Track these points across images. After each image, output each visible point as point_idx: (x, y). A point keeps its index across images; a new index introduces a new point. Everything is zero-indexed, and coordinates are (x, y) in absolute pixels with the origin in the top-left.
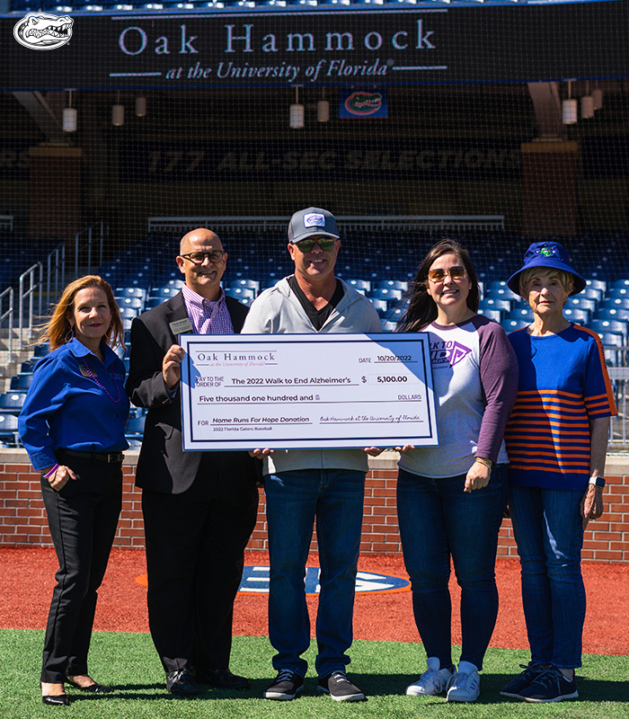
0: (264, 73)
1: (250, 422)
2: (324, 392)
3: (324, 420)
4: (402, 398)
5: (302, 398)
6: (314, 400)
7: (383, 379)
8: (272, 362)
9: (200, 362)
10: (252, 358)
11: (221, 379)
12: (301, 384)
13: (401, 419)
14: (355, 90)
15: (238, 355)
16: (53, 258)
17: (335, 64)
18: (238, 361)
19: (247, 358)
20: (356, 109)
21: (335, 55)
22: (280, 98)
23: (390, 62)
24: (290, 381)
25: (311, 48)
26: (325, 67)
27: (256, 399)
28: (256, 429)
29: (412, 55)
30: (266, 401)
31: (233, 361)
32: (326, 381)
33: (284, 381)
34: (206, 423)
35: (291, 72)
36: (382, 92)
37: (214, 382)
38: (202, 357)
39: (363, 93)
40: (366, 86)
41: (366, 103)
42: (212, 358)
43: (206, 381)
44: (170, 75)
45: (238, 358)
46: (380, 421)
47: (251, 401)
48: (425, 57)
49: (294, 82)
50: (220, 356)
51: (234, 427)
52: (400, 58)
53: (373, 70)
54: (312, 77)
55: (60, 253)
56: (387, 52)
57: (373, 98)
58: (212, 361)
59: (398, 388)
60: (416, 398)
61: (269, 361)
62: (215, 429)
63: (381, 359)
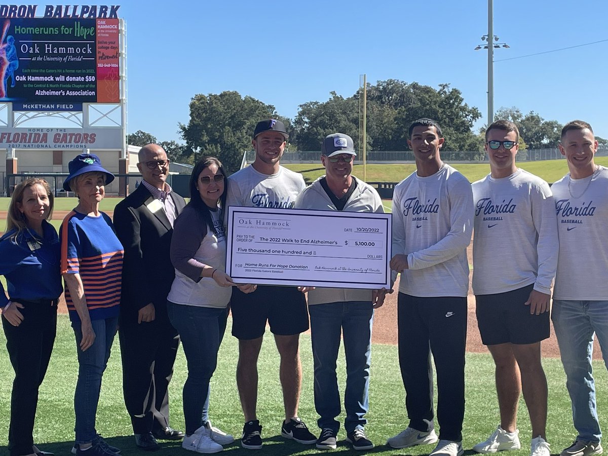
1: (269, 267)
2: (320, 250)
3: (318, 269)
4: (370, 257)
5: (304, 253)
6: (312, 255)
7: (359, 244)
8: (287, 227)
9: (240, 225)
10: (274, 224)
11: (253, 237)
12: (305, 243)
13: (368, 271)
15: (266, 221)
18: (265, 226)
19: (271, 224)
24: (297, 241)
27: (275, 252)
28: (273, 272)
30: (281, 253)
31: (261, 225)
32: (322, 242)
33: (294, 241)
34: (241, 266)
37: (248, 239)
38: (241, 221)
42: (248, 223)
43: (243, 238)
45: (265, 224)
46: (354, 271)
47: (271, 253)
50: (254, 222)
51: (259, 269)
58: (248, 225)
59: (368, 250)
60: (379, 257)
61: (285, 227)
62: (246, 270)
63: (359, 230)
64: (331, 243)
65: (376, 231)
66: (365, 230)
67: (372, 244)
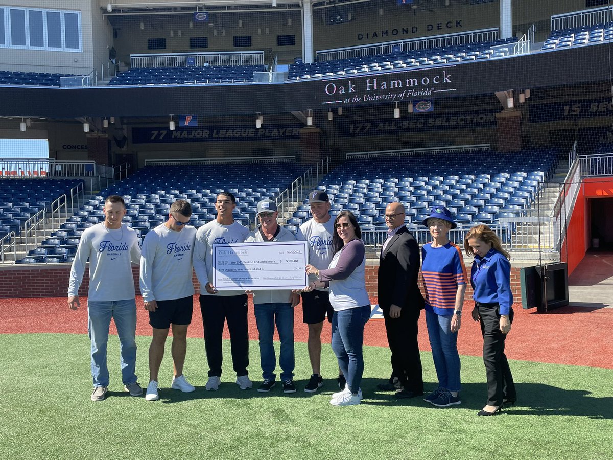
0: (382, 98)
1: (237, 280)
2: (266, 267)
3: (265, 279)
4: (295, 269)
5: (257, 270)
6: (261, 270)
7: (288, 261)
9: (219, 255)
11: (227, 262)
12: (257, 263)
13: (294, 278)
14: (420, 101)
16: (307, 174)
17: (410, 92)
20: (421, 108)
21: (410, 88)
22: (390, 106)
23: (433, 89)
24: (252, 262)
25: (401, 86)
26: (406, 93)
29: (442, 86)
30: (243, 270)
31: (231, 254)
32: (266, 262)
34: (221, 280)
35: (393, 96)
36: (431, 101)
37: (224, 263)
39: (423, 102)
40: (424, 99)
41: (425, 106)
43: (221, 263)
44: (345, 102)
46: (286, 278)
47: (238, 271)
48: (447, 86)
49: (394, 100)
52: (437, 87)
53: (426, 93)
54: (401, 98)
55: (310, 172)
56: (431, 85)
57: (427, 104)
58: (224, 254)
59: (294, 265)
60: (301, 269)
61: (245, 254)
62: (224, 282)
63: (288, 252)
64: (271, 262)
65: (298, 252)
66: (292, 252)
67: (297, 261)
